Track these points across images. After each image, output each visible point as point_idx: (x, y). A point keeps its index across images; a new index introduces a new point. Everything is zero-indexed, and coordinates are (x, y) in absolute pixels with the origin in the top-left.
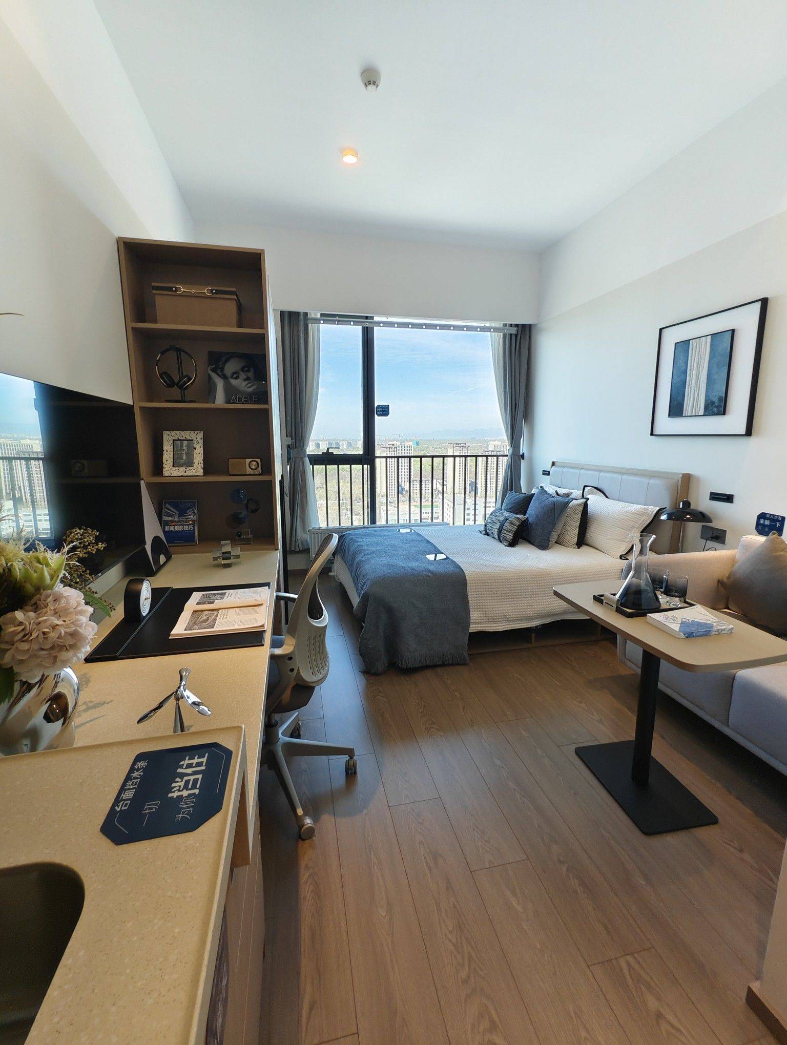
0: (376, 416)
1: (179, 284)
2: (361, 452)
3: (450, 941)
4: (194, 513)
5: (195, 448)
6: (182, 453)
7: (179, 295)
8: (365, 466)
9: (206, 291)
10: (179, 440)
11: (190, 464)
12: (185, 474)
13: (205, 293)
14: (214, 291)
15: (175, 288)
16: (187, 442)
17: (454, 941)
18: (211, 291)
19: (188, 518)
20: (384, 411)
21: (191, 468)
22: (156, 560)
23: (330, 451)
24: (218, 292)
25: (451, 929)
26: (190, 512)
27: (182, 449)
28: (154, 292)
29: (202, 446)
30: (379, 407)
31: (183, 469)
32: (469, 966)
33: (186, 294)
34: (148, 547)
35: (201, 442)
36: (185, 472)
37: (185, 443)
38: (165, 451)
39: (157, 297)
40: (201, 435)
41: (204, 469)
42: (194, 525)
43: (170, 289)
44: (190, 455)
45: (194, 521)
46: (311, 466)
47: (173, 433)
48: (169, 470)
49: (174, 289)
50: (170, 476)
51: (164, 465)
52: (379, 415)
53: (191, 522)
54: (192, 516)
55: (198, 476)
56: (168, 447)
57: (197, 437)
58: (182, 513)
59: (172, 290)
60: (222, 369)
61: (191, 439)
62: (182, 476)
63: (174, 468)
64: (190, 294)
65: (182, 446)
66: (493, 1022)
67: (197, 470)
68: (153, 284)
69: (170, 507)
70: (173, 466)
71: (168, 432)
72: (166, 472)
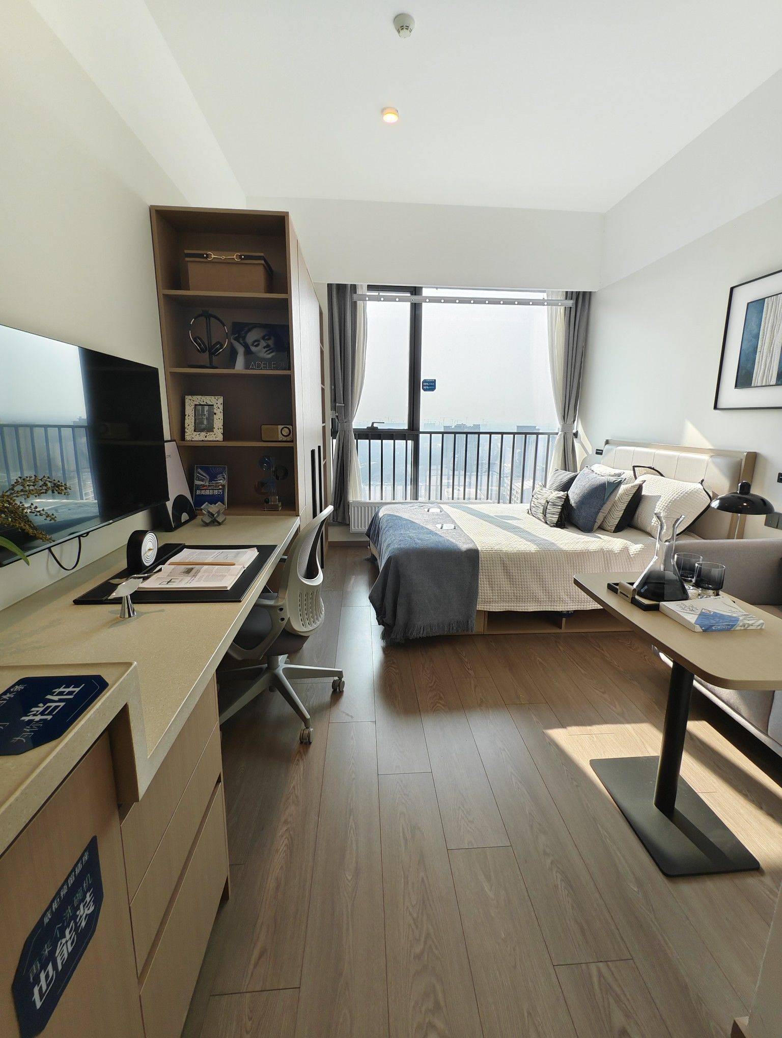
0: (422, 390)
1: (210, 250)
2: (406, 427)
3: (410, 914)
4: (224, 478)
5: (215, 414)
6: (202, 418)
7: (210, 262)
8: (410, 442)
9: (235, 257)
10: (200, 405)
11: (210, 429)
12: (206, 439)
13: (234, 259)
14: (243, 257)
15: (207, 255)
16: (207, 407)
17: (415, 915)
18: (240, 256)
19: (218, 483)
20: (431, 386)
21: (211, 433)
22: (177, 517)
23: (375, 425)
24: (247, 257)
25: (414, 902)
26: (220, 477)
27: (203, 414)
28: (187, 259)
29: (222, 412)
30: (425, 381)
31: (203, 434)
32: (425, 943)
33: (216, 261)
34: (169, 505)
35: (221, 407)
36: (206, 437)
37: (206, 408)
38: (187, 416)
39: (190, 266)
40: (221, 400)
41: (223, 434)
42: (223, 489)
43: (201, 256)
44: (210, 420)
45: (223, 486)
46: (355, 440)
47: (195, 397)
48: (192, 436)
49: (205, 256)
50: (192, 441)
51: (186, 430)
52: (425, 390)
53: (221, 487)
54: (221, 481)
55: (218, 441)
56: (189, 410)
57: (217, 402)
58: (213, 478)
59: (204, 258)
60: (244, 338)
61: (211, 404)
62: (203, 441)
63: (196, 433)
64: (221, 261)
65: (203, 410)
66: (437, 1003)
67: (217, 435)
68: (186, 251)
69: (202, 473)
70: (195, 431)
71: (190, 397)
72: (188, 438)
